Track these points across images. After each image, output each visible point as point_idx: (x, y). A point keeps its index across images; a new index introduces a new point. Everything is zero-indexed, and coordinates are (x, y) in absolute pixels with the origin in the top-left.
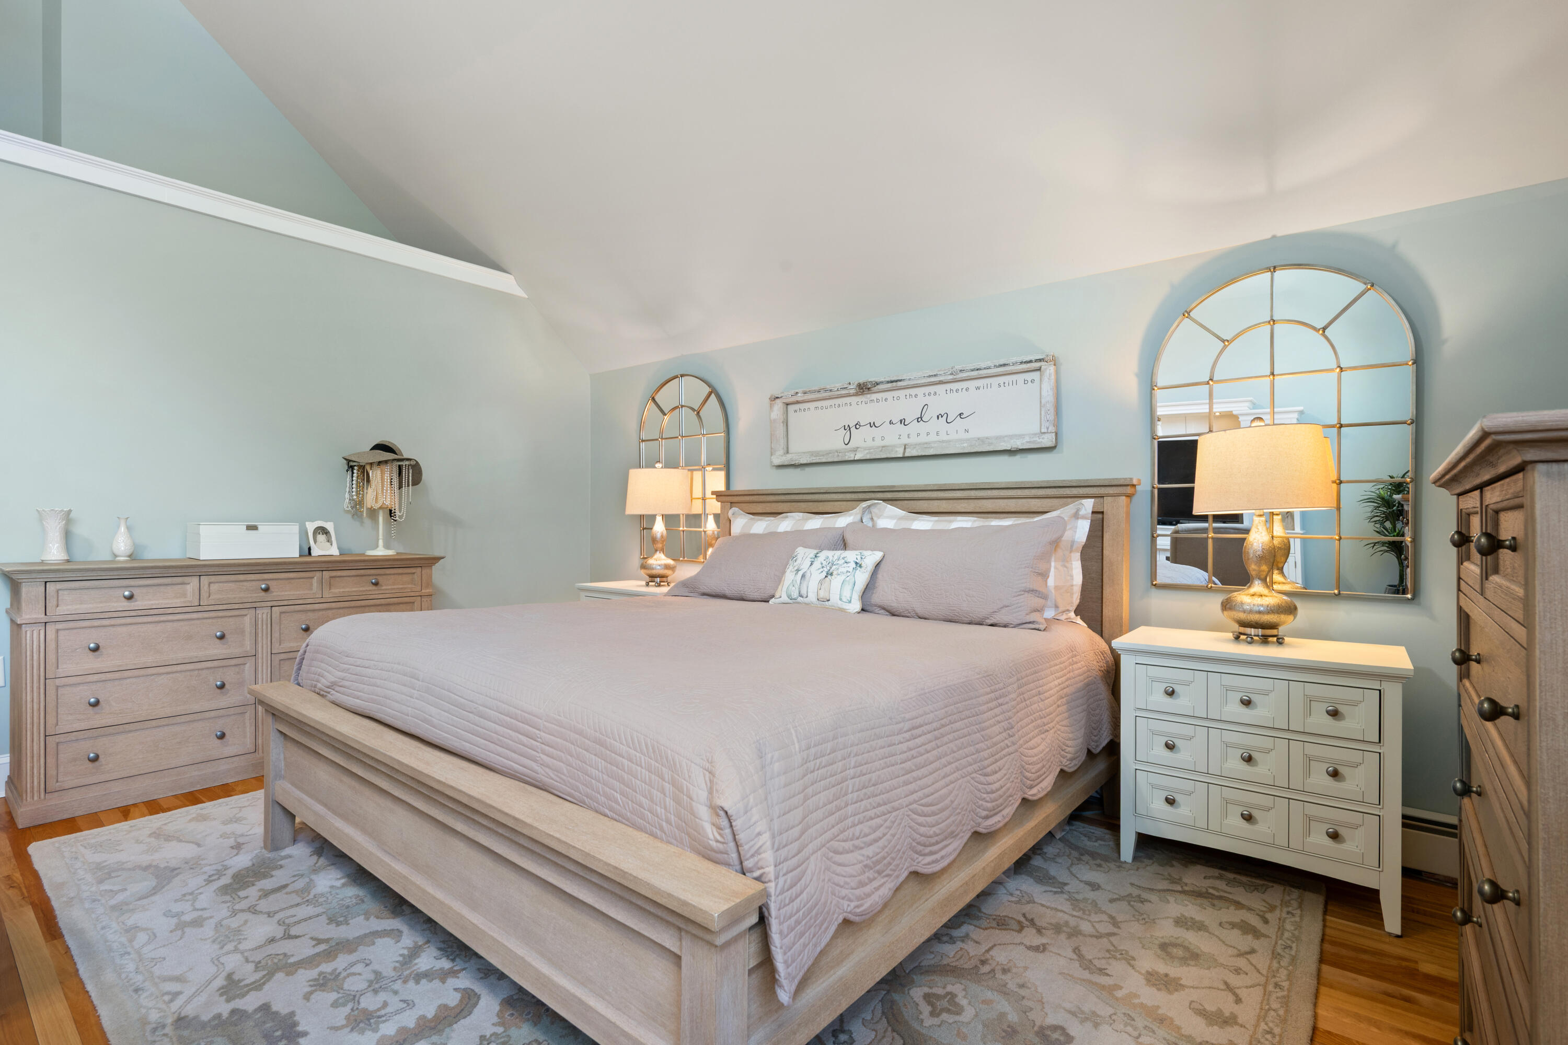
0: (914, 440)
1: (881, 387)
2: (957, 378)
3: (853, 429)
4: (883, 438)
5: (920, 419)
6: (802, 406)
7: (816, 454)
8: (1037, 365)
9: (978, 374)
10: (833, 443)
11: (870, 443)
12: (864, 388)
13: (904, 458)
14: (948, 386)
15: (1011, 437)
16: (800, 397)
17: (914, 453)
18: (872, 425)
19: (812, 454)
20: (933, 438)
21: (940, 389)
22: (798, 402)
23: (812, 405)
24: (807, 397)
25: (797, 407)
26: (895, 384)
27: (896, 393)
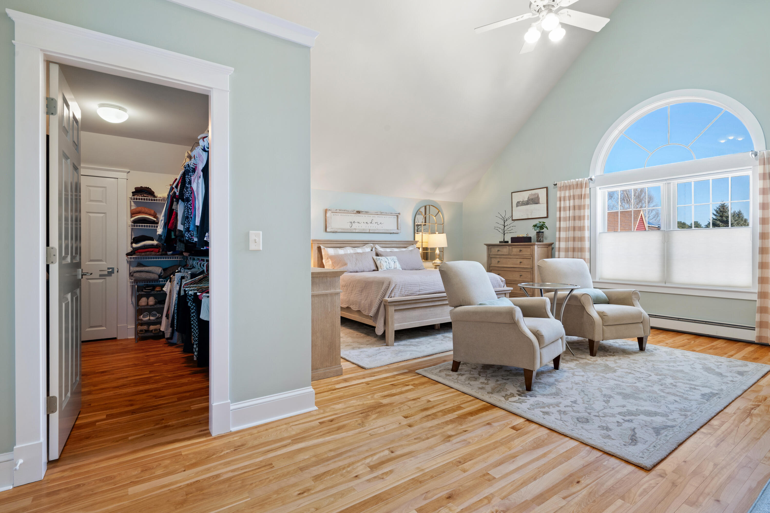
0: (372, 228)
1: (363, 213)
2: (382, 213)
3: (353, 223)
4: (361, 227)
5: (371, 223)
6: (336, 214)
7: (344, 229)
8: (397, 215)
9: (386, 214)
10: (347, 226)
11: (357, 228)
12: (359, 212)
13: (369, 233)
14: (378, 216)
15: (393, 230)
16: (338, 211)
17: (372, 232)
18: (358, 223)
19: (342, 229)
20: (374, 228)
21: (376, 216)
22: (336, 212)
23: (340, 214)
24: (340, 211)
25: (334, 214)
26: (367, 212)
27: (365, 215)
